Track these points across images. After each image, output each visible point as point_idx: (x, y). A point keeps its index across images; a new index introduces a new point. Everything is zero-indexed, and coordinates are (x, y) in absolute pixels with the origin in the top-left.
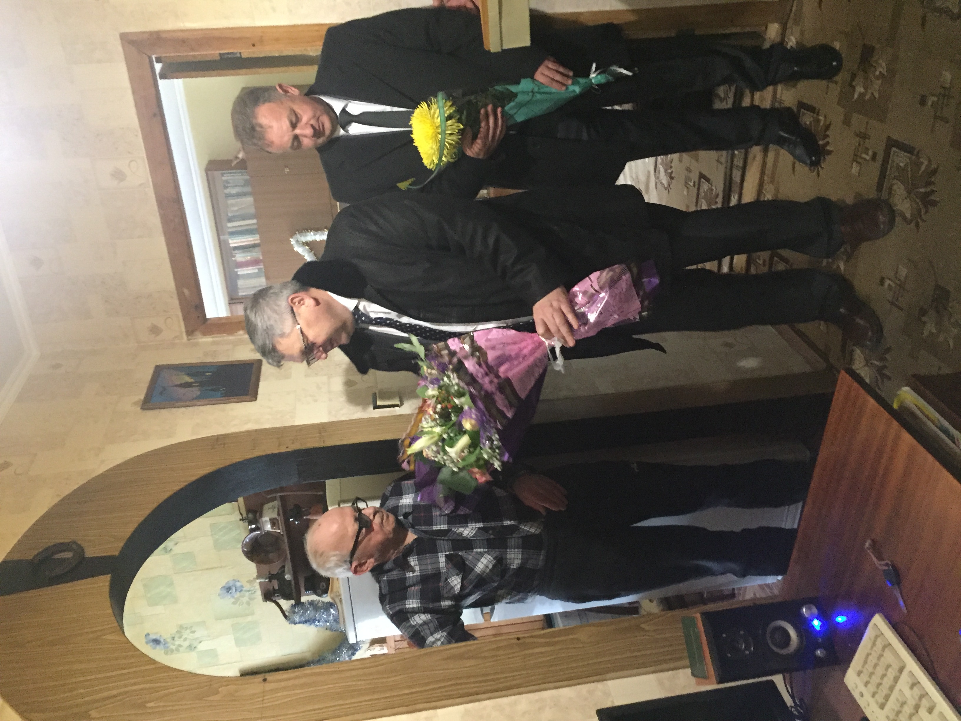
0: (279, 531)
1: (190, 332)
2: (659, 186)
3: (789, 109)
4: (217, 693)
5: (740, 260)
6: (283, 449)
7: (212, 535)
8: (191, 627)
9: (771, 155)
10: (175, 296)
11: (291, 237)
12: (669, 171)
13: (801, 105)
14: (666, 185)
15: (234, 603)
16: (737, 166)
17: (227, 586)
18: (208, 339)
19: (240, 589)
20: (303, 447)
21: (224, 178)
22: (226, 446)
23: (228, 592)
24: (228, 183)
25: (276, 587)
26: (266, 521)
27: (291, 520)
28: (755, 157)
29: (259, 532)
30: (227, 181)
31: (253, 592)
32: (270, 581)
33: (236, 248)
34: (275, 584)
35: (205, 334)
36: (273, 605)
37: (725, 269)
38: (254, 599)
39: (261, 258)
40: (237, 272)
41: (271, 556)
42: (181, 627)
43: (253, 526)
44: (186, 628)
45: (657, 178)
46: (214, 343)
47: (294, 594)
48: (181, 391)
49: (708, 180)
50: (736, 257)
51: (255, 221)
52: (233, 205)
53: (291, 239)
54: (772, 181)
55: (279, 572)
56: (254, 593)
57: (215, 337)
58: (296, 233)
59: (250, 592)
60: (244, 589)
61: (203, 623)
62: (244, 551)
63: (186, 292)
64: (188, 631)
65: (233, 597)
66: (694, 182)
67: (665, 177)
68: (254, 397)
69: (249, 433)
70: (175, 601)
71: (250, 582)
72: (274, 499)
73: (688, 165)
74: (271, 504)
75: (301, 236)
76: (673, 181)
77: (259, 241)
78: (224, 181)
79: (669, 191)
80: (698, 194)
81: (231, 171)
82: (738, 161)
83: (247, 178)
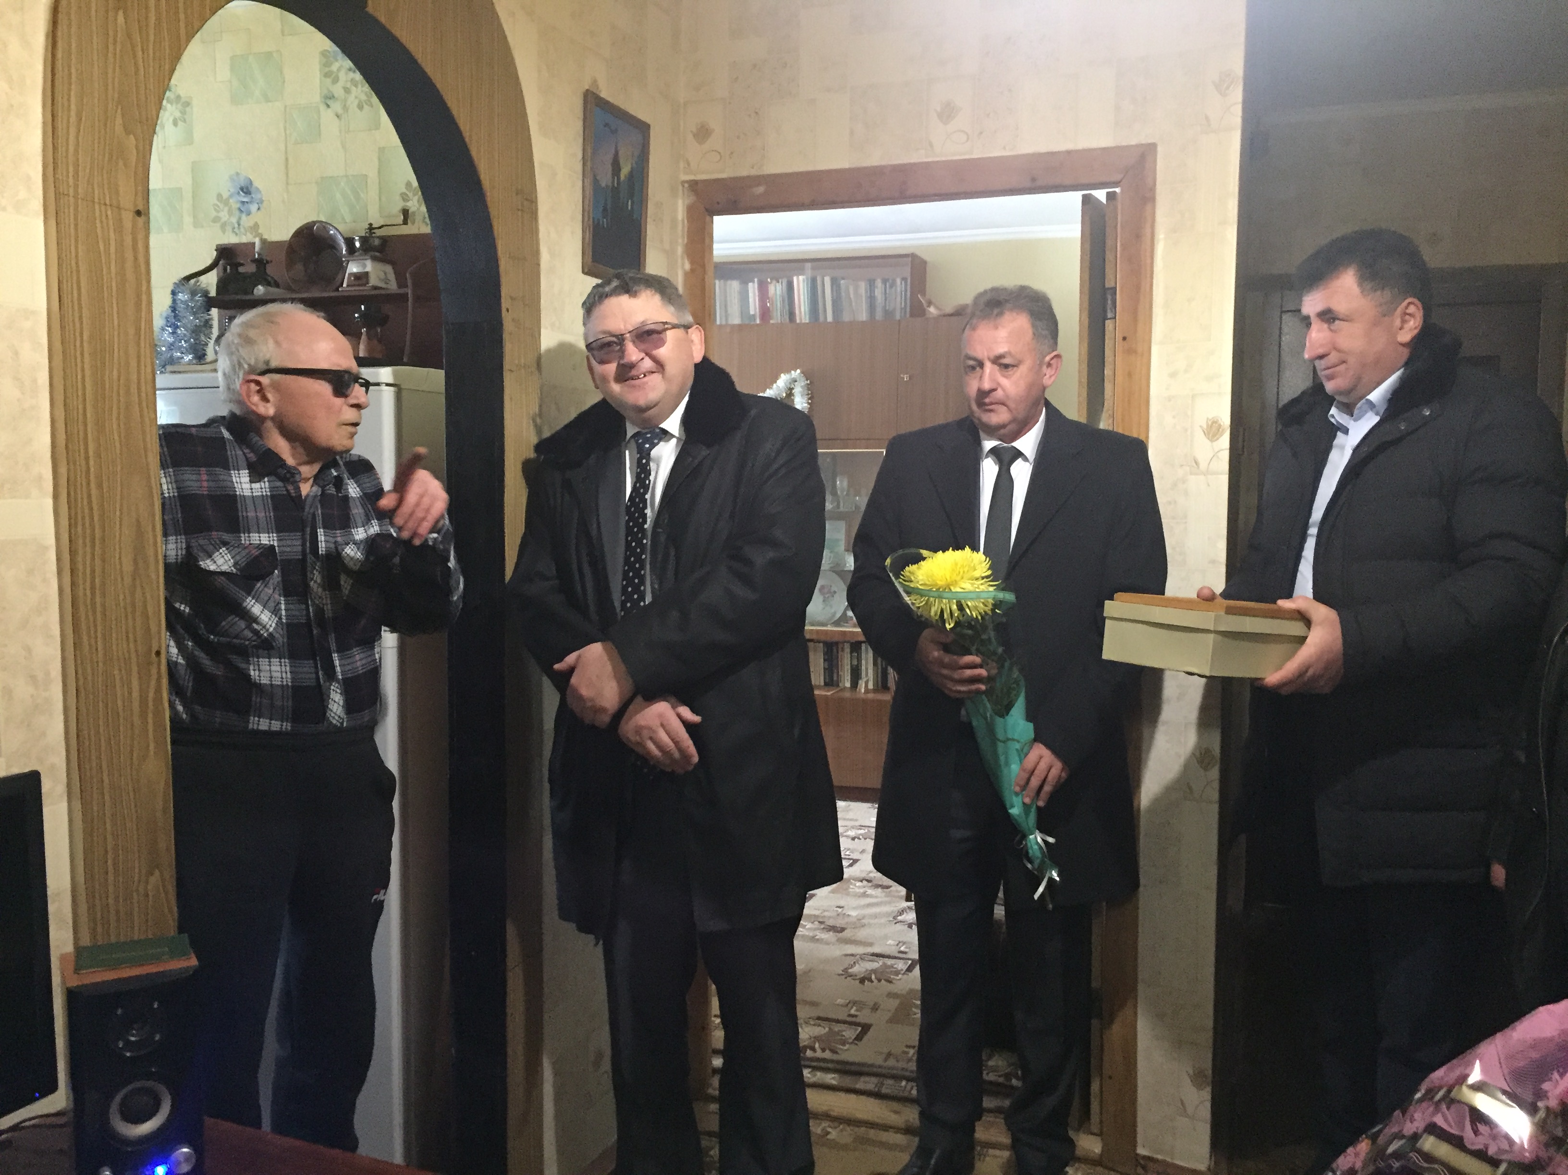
0: (345, 285)
1: (694, 186)
2: (851, 960)
4: (128, 132)
6: (505, 303)
7: (347, 176)
8: (185, 121)
9: (899, 1139)
10: (753, 172)
11: (802, 372)
12: (873, 977)
14: (850, 971)
15: (219, 196)
16: (882, 1084)
17: (253, 190)
18: (681, 213)
19: (244, 208)
20: (506, 336)
21: (898, 281)
22: (520, 213)
23: (242, 189)
24: (891, 287)
25: (241, 269)
26: (365, 266)
27: (363, 307)
28: (896, 1112)
29: (344, 252)
30: (893, 285)
31: (236, 230)
32: (254, 261)
33: (790, 286)
34: (249, 268)
35: (691, 210)
36: (209, 262)
38: (224, 232)
39: (772, 322)
40: (753, 281)
41: (299, 267)
42: (187, 104)
43: (358, 244)
44: (183, 113)
45: (863, 957)
46: (674, 221)
47: (227, 298)
48: (609, 158)
49: (859, 1038)
51: (830, 318)
52: (856, 289)
53: (798, 371)
54: (859, 1140)
55: (269, 279)
56: (233, 232)
57: (683, 226)
58: (807, 380)
59: (236, 226)
60: (244, 217)
61: (189, 140)
62: (314, 223)
63: (761, 189)
64: (178, 114)
65: (231, 196)
66: (855, 1016)
67: (864, 970)
68: (588, 270)
69: (537, 253)
70: (236, 100)
71: (256, 226)
72: (401, 283)
73: (882, 1007)
74: (392, 276)
75: (802, 387)
76: (858, 982)
77: (798, 321)
78: (894, 281)
79: (842, 975)
80: (838, 1021)
81: (909, 294)
82: (889, 1086)
83: (897, 317)
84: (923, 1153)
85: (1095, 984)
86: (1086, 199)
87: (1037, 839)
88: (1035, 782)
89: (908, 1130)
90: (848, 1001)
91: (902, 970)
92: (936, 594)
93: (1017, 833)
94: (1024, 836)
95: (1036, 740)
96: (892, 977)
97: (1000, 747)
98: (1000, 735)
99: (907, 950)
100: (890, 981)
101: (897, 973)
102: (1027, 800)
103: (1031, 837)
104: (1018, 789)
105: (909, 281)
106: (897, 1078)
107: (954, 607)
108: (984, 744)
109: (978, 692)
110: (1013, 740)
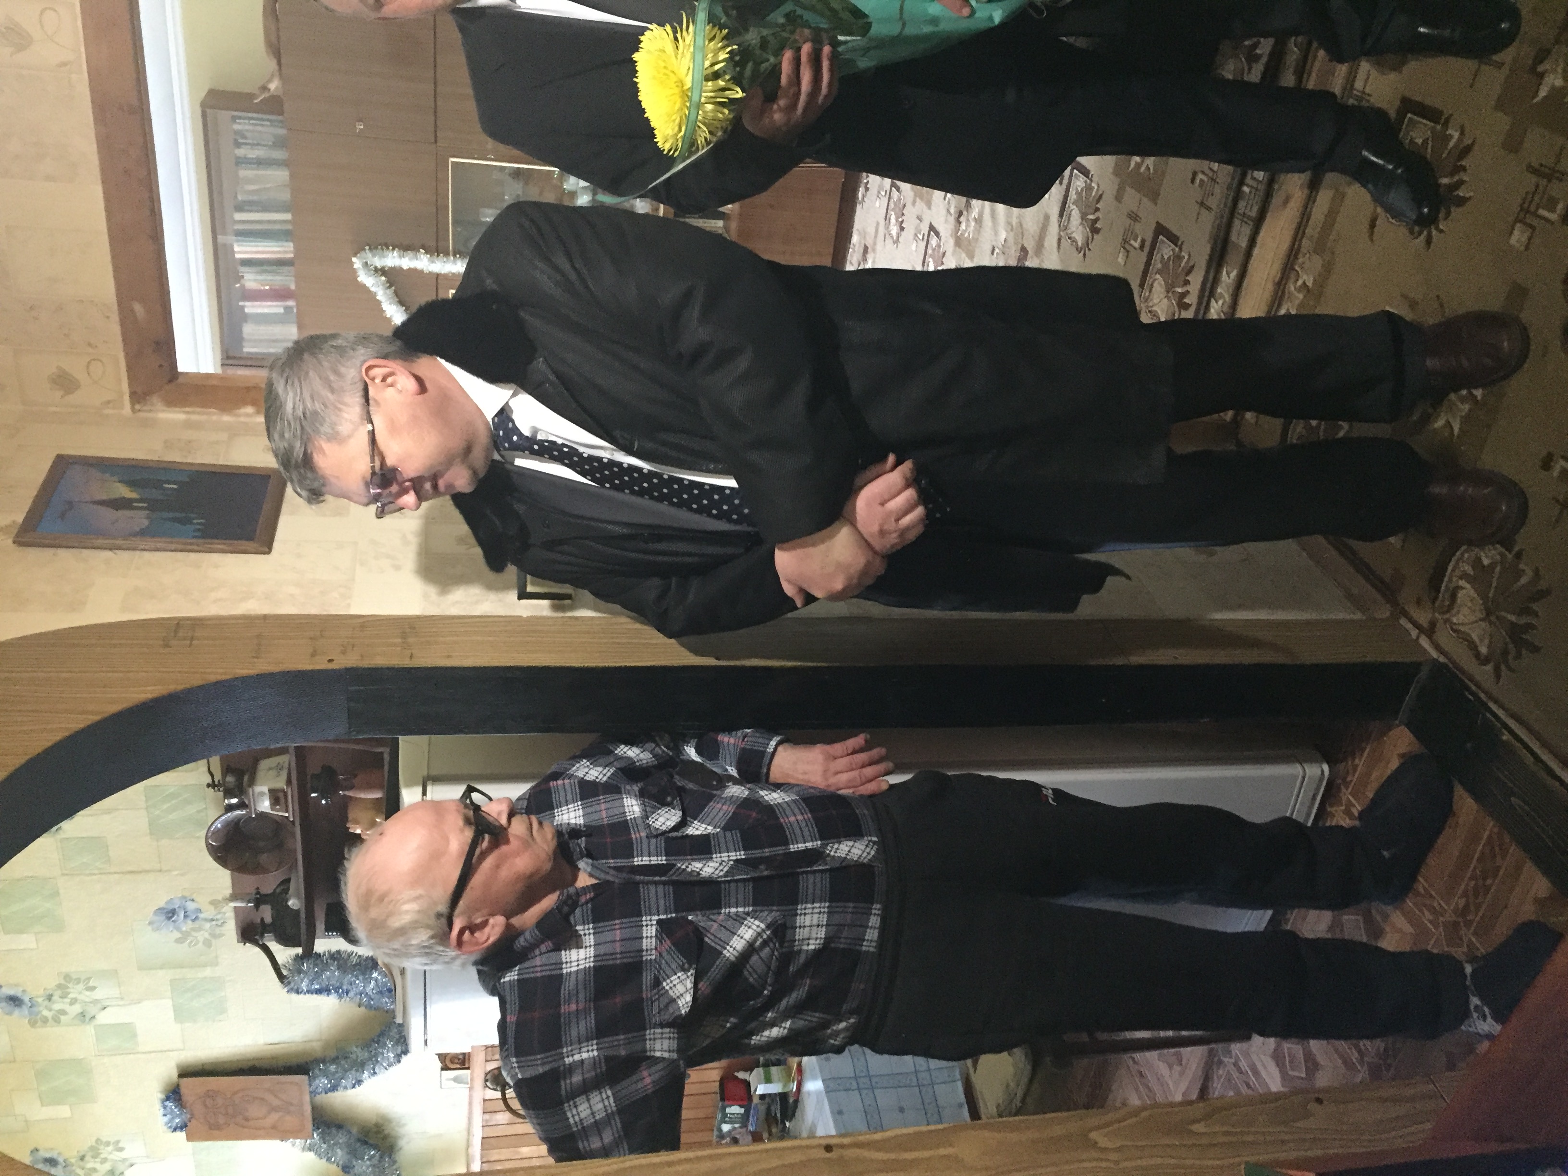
0: (287, 815)
1: (138, 397)
2: (1066, 243)
3: (1380, 113)
6: (321, 664)
7: (147, 808)
8: (89, 979)
9: (1324, 198)
10: (115, 317)
11: (355, 255)
12: (1091, 217)
13: (1408, 105)
14: (1080, 244)
15: (178, 941)
16: (1245, 215)
17: (171, 907)
18: (176, 416)
19: (194, 917)
20: (366, 663)
21: (236, 127)
22: (195, 642)
23: (169, 918)
24: (245, 137)
25: (268, 919)
26: (262, 794)
27: (313, 795)
28: (1286, 201)
29: (244, 812)
30: (240, 134)
31: (219, 923)
32: (257, 906)
33: (247, 263)
34: (267, 913)
35: (171, 403)
36: (257, 950)
38: (221, 935)
39: (293, 287)
40: (243, 307)
41: (264, 858)
42: (67, 977)
43: (234, 801)
44: (78, 981)
45: (1063, 227)
46: (189, 425)
47: (303, 937)
48: (109, 514)
49: (1173, 239)
51: (288, 216)
52: (249, 181)
53: (354, 259)
54: (1319, 248)
55: (278, 891)
56: (221, 926)
57: (194, 413)
58: (365, 250)
59: (214, 923)
60: (203, 915)
61: (112, 974)
62: (208, 845)
64: (81, 986)
65: (178, 929)
66: (1143, 242)
67: (1080, 228)
68: (266, 546)
69: (249, 621)
70: (58, 927)
71: (214, 903)
72: (283, 751)
73: (1135, 209)
74: (274, 762)
75: (374, 256)
76: (1096, 235)
77: (292, 255)
78: (237, 133)
79: (1085, 254)
80: (1148, 264)
81: (250, 115)
82: (1249, 207)
83: (282, 132)
89: (1314, 186)
90: (1122, 250)
91: (1086, 182)
92: (693, 110)
96: (1094, 194)
97: (911, 30)
98: (896, 29)
100: (1099, 198)
101: (1089, 188)
105: (236, 113)
106: (1238, 196)
107: (713, 85)
110: (899, 13)
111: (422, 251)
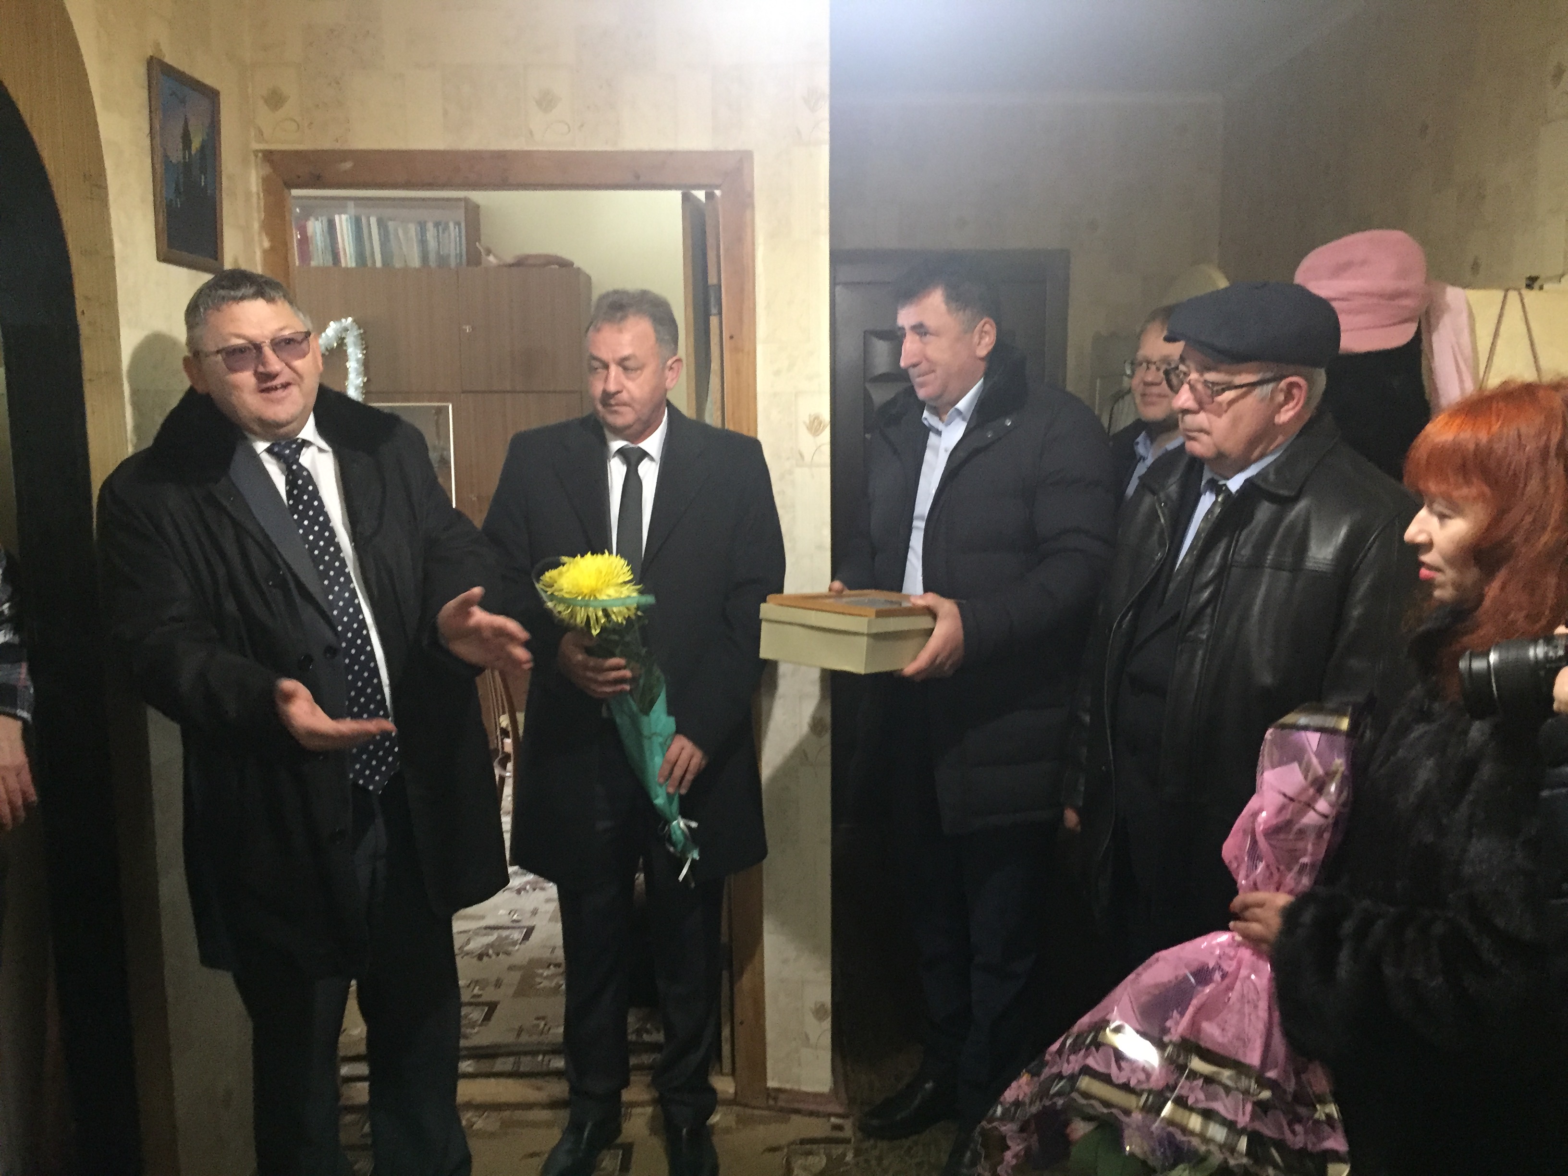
1: (269, 156)
2: (465, 937)
3: (618, 1131)
5: (360, 1093)
6: (80, 305)
9: (545, 1115)
10: (337, 146)
11: (354, 321)
12: (491, 952)
13: (628, 1149)
18: (255, 185)
20: (83, 341)
21: (451, 225)
22: (89, 201)
24: (443, 232)
28: (539, 1089)
30: (446, 228)
33: (331, 225)
35: (267, 184)
37: (345, 1070)
39: (313, 263)
45: (477, 932)
46: (248, 195)
48: (178, 131)
49: (487, 1017)
50: (366, 1085)
51: (379, 264)
52: (406, 232)
53: (350, 319)
54: (506, 1125)
57: (259, 197)
58: (359, 328)
63: (348, 165)
66: (479, 996)
67: (480, 946)
68: (164, 257)
69: (110, 245)
73: (505, 982)
75: (355, 336)
76: (476, 959)
77: (343, 265)
78: (447, 224)
81: (464, 238)
82: (526, 1063)
83: (453, 263)
84: (575, 1128)
85: (724, 939)
86: (687, 199)
87: (679, 824)
88: (678, 772)
89: (554, 1105)
90: (469, 982)
91: (518, 940)
92: (583, 603)
93: (661, 820)
94: (668, 822)
95: (679, 731)
96: (510, 948)
97: (646, 743)
98: (646, 732)
99: (519, 918)
100: (508, 953)
101: (514, 943)
102: (671, 790)
103: (675, 823)
104: (661, 780)
105: (463, 225)
106: (534, 1053)
107: (600, 614)
108: (629, 742)
109: (622, 692)
110: (655, 734)
111: (365, 379)
